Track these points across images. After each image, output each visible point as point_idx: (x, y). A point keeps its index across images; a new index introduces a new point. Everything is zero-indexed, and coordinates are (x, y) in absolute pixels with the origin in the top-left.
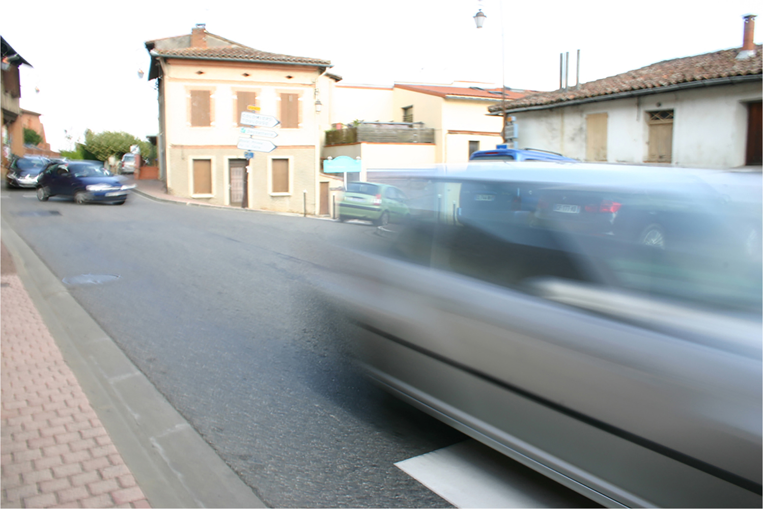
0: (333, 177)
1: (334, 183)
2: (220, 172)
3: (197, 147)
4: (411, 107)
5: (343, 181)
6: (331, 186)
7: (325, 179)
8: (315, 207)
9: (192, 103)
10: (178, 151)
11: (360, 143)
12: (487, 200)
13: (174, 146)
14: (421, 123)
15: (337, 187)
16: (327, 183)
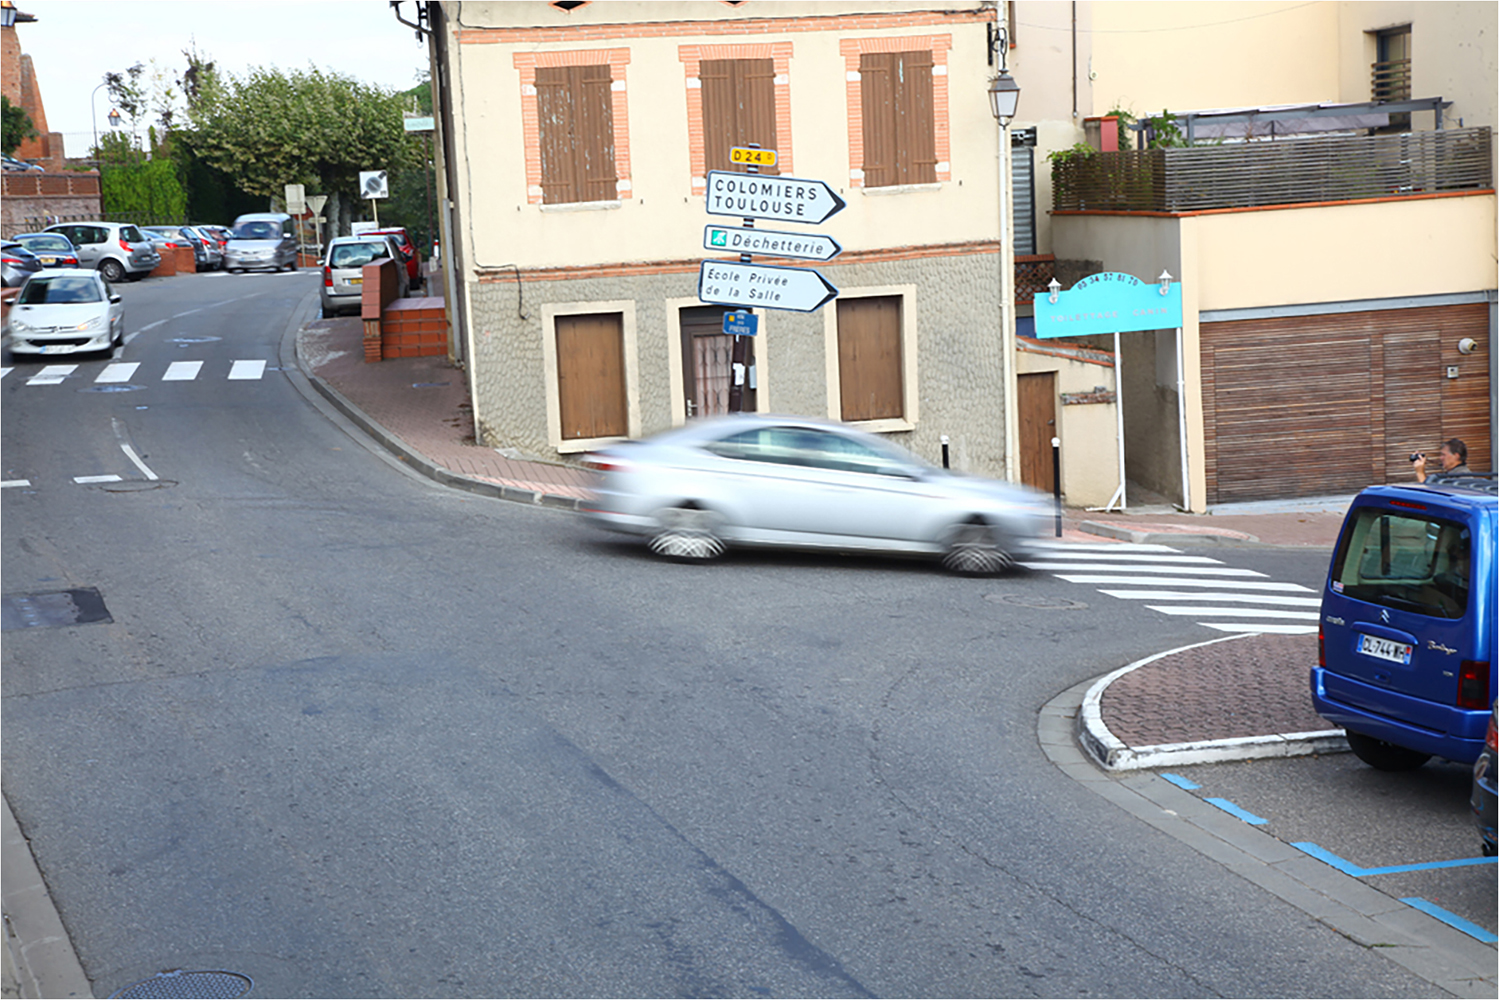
0: (1073, 353)
1: (1076, 376)
2: (654, 359)
3: (568, 272)
4: (1407, 28)
5: (1112, 365)
6: (1065, 384)
7: (1042, 364)
8: (1005, 466)
9: (542, 116)
10: (504, 292)
11: (1177, 217)
12: (1391, 658)
13: (488, 274)
14: (1437, 105)
15: (1089, 388)
16: (1052, 374)
